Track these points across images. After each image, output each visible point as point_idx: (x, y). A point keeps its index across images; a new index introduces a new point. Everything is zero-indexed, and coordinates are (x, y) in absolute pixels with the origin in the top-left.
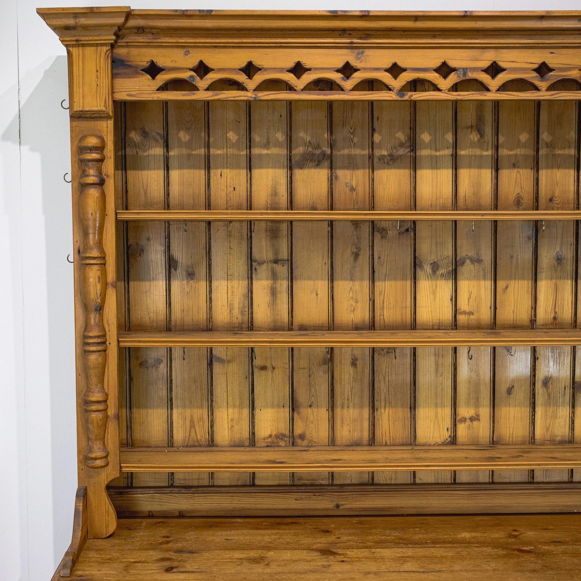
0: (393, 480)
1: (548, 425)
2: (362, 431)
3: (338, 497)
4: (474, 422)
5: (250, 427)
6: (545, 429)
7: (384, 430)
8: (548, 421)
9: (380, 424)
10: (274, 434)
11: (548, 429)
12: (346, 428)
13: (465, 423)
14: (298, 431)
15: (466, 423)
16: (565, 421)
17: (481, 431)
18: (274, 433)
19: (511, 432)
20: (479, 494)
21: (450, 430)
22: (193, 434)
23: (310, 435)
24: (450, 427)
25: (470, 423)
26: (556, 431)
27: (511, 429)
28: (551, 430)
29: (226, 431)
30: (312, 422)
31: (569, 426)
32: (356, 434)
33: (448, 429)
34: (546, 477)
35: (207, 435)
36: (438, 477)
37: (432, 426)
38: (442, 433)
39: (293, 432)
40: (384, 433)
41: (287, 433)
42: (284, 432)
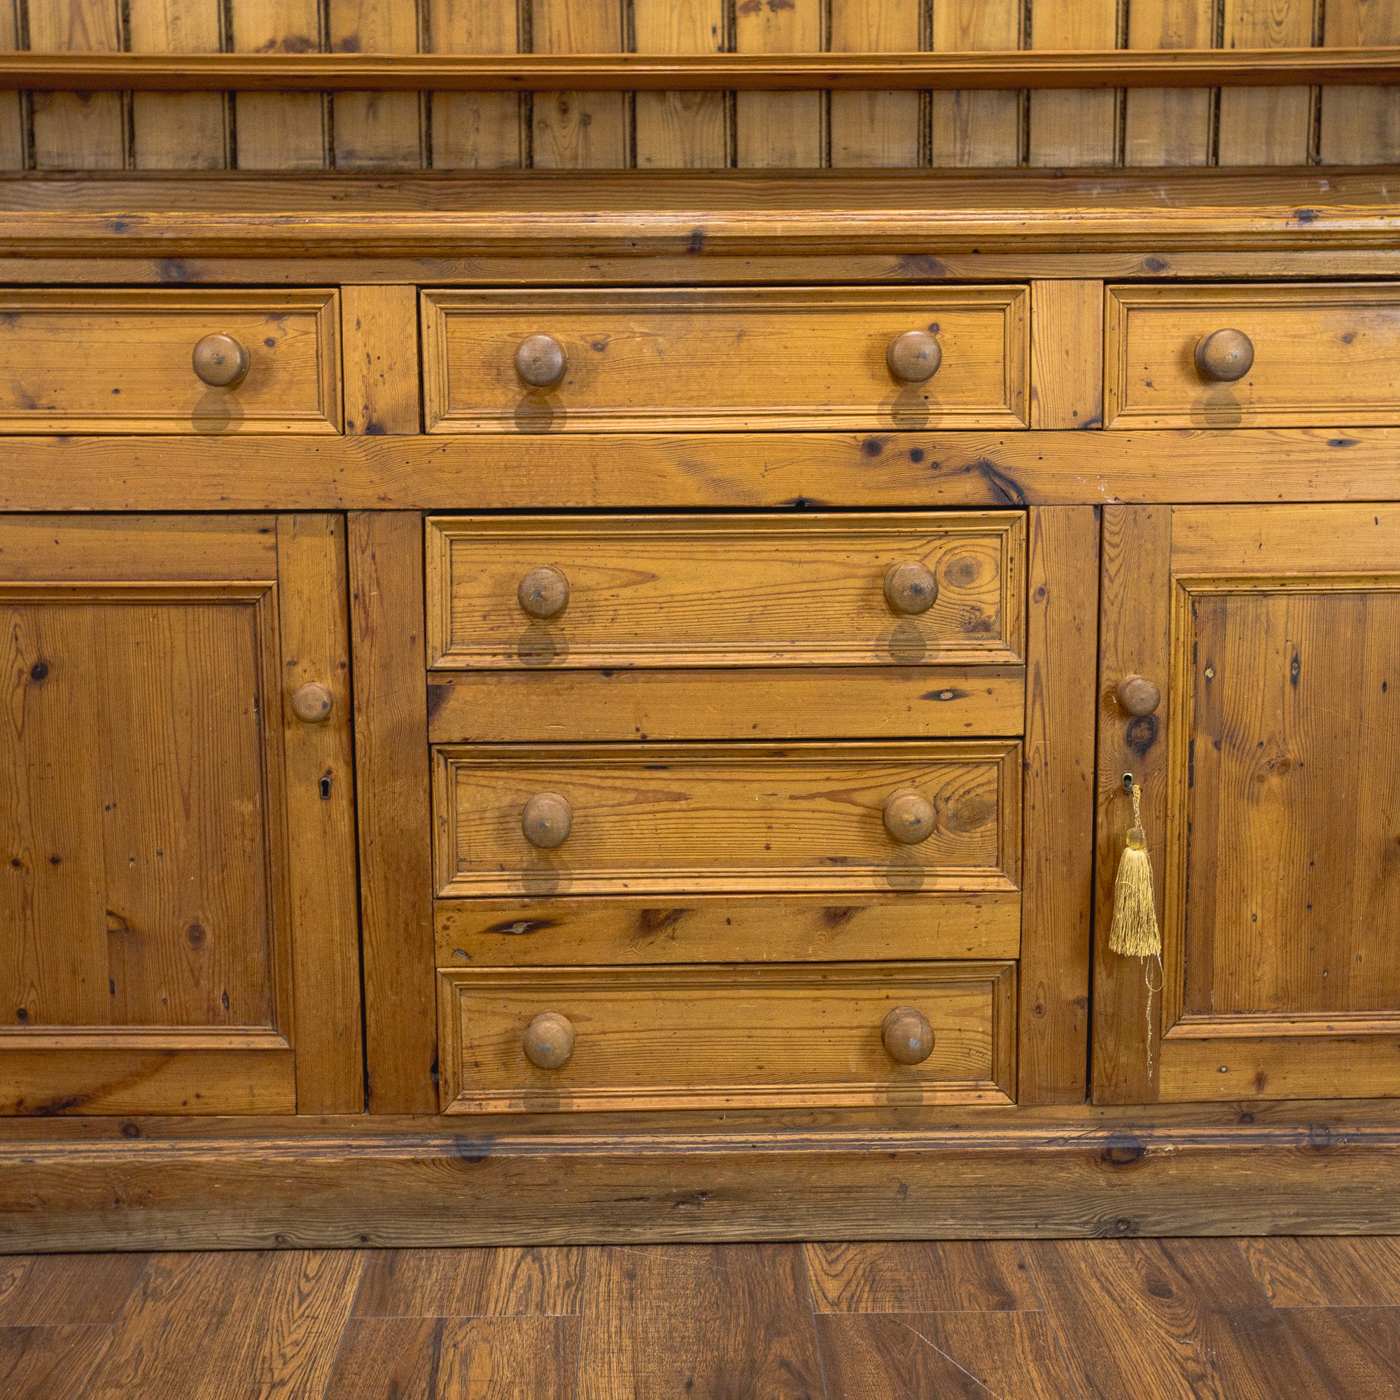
0: (580, 161)
1: (965, 22)
2: (500, 33)
3: (439, 192)
4: (779, 11)
5: (219, 20)
6: (959, 34)
7: (555, 29)
8: (966, 13)
9: (546, 15)
10: (280, 39)
11: (965, 31)
12: (461, 26)
13: (757, 15)
14: (340, 30)
15: (761, 13)
16: (1009, 12)
17: (798, 36)
18: (281, 37)
19: (873, 38)
20: (788, 187)
21: (719, 31)
22: (79, 38)
23: (371, 41)
24: (719, 25)
25: (771, 15)
26: (986, 35)
27: (874, 31)
28: (972, 31)
29: (162, 30)
30: (374, 8)
31: (1019, 24)
32: (485, 40)
33: (714, 30)
34: (962, 155)
35: (115, 40)
36: (693, 154)
37: (675, 22)
38: (699, 40)
39: (327, 34)
40: (555, 37)
41: (314, 36)
42: (304, 32)
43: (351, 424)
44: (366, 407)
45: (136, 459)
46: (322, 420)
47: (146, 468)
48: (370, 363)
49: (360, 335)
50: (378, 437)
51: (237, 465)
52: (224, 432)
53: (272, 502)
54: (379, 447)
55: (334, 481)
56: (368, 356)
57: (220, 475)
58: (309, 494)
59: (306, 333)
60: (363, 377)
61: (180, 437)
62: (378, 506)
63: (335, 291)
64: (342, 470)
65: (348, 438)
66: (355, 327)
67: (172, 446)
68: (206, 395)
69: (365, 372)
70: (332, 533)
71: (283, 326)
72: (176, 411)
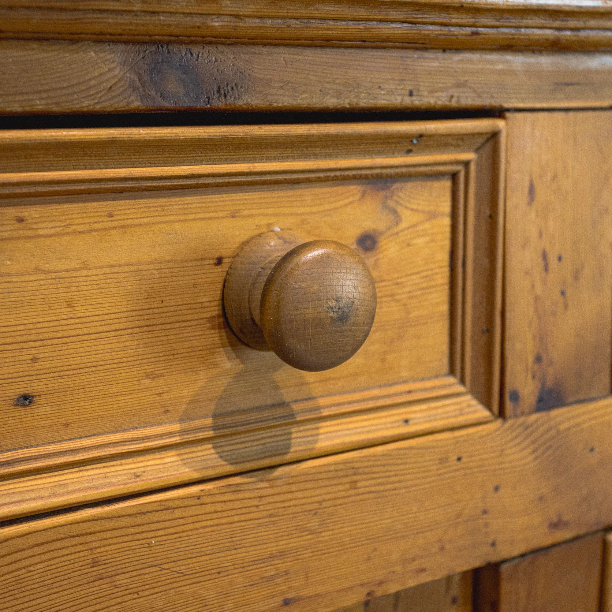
43: (515, 396)
44: (538, 359)
45: (95, 563)
46: (459, 395)
47: (121, 580)
48: (546, 269)
49: (533, 215)
50: (554, 413)
51: (314, 523)
52: (289, 457)
53: (381, 583)
54: (553, 432)
55: (485, 512)
56: (545, 256)
57: (282, 554)
58: (442, 548)
59: (433, 216)
60: (536, 299)
61: (194, 489)
62: (549, 541)
63: (500, 124)
64: (497, 489)
65: (509, 423)
66: (526, 198)
67: (178, 513)
68: (238, 376)
69: (539, 289)
70: (454, 601)
71: (391, 203)
72: (176, 427)
